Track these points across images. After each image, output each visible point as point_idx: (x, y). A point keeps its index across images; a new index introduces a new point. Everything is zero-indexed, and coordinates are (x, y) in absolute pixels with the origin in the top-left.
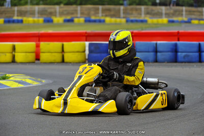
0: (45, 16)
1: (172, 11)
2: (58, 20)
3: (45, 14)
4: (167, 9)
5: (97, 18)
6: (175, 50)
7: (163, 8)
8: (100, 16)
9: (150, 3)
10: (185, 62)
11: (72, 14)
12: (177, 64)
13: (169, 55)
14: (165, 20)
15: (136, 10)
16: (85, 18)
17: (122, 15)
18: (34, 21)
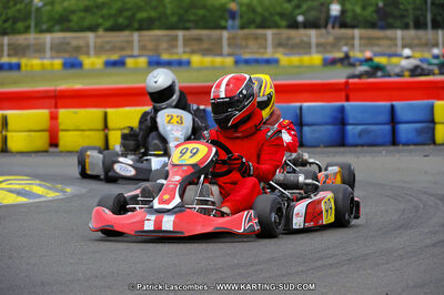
0: (67, 55)
1: (331, 39)
2: (92, 62)
3: (66, 51)
4: (321, 36)
5: (175, 57)
6: (341, 120)
7: (313, 33)
8: (180, 53)
9: (284, 23)
10: (362, 146)
11: (122, 49)
12: (347, 149)
13: (327, 131)
14: (316, 58)
15: (256, 38)
16: (149, 57)
17: (226, 49)
18: (43, 65)
